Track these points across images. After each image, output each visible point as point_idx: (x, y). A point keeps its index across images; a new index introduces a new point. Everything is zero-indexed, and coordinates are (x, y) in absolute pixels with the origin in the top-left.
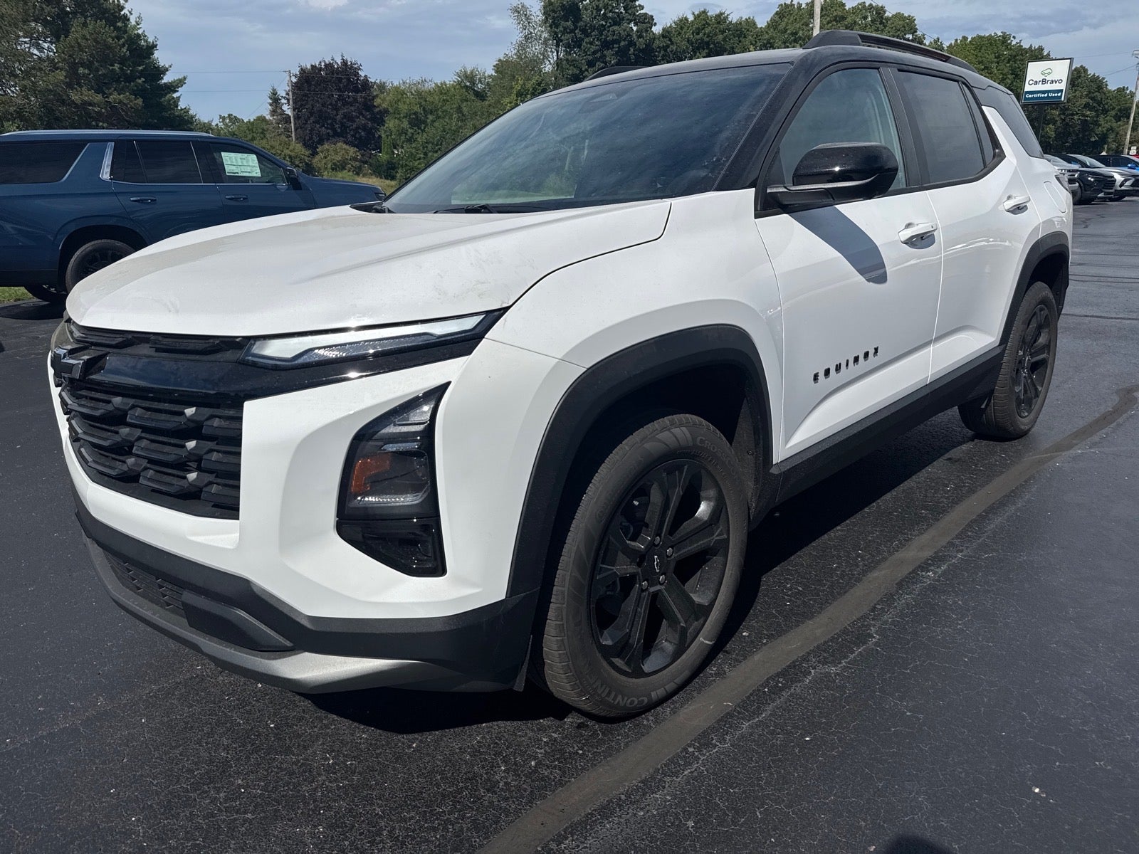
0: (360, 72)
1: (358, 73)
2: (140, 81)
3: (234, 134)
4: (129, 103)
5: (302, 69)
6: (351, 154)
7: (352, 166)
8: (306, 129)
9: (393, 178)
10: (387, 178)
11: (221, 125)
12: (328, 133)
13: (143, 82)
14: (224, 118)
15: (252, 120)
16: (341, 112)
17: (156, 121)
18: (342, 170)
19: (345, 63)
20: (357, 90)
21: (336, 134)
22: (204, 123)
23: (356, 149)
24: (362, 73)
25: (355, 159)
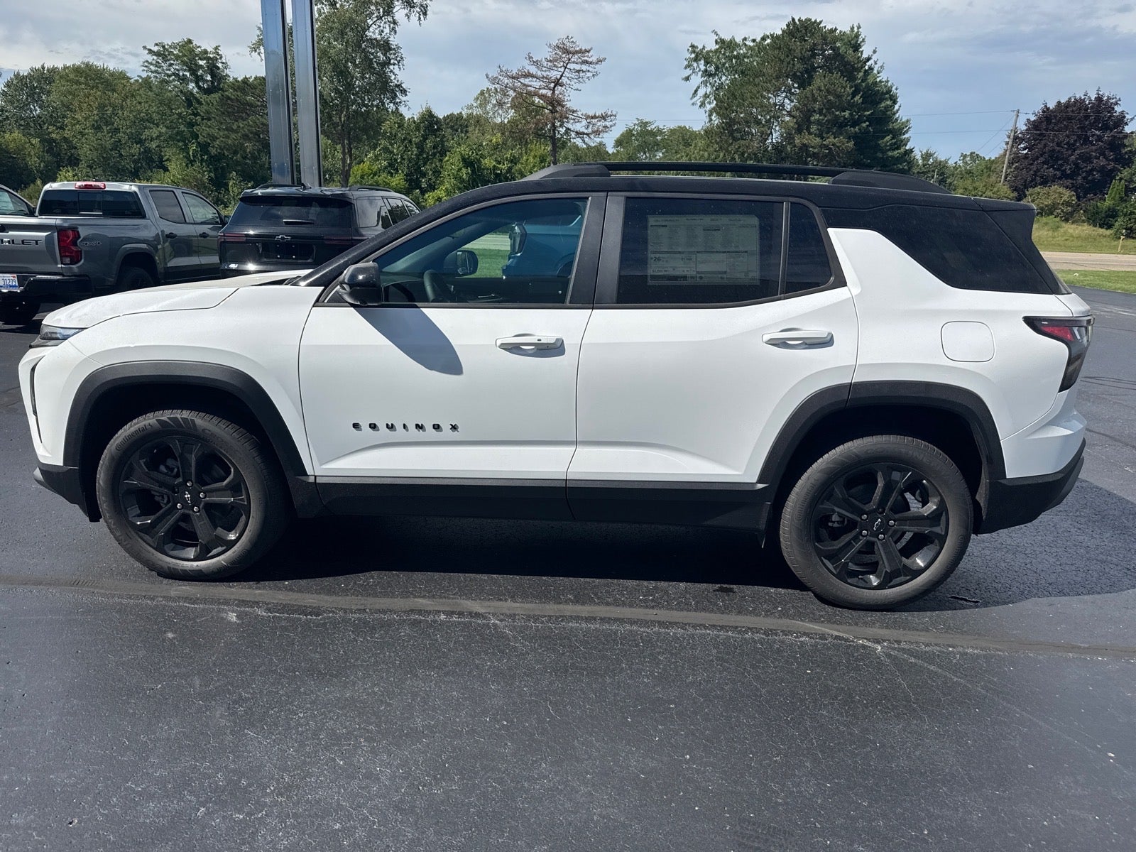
0: (1116, 107)
1: (1113, 109)
2: (864, 125)
3: (970, 173)
4: (841, 146)
5: (1046, 106)
6: (1065, 198)
7: (1062, 211)
8: (1030, 170)
9: (1109, 227)
10: (1101, 227)
11: (961, 163)
12: (1055, 175)
13: (867, 126)
14: (965, 156)
15: (993, 158)
16: (1078, 152)
17: (869, 161)
18: (1048, 215)
19: (1099, 99)
20: (1106, 128)
21: (1064, 176)
22: (941, 162)
23: (1073, 193)
24: (1118, 109)
25: (1068, 204)
